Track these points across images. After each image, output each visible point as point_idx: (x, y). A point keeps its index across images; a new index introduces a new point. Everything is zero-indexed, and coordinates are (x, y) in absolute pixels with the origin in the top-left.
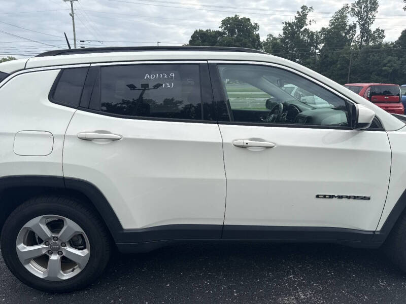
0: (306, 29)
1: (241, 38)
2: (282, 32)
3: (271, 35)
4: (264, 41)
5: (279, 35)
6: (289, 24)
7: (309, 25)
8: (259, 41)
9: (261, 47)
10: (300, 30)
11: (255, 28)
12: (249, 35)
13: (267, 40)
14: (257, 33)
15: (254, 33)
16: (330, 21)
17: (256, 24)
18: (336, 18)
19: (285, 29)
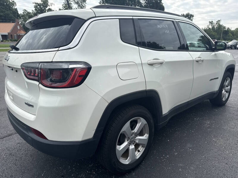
0: (49, 9)
1: (4, 10)
2: (34, 9)
3: (25, 10)
4: (21, 14)
5: (32, 10)
6: (37, 4)
7: (50, 6)
8: (18, 14)
9: (20, 18)
10: (45, 9)
11: (13, 4)
12: (9, 9)
13: (23, 13)
14: (15, 7)
15: (13, 7)
16: (63, 5)
17: (13, 1)
18: (66, 4)
19: (36, 7)
